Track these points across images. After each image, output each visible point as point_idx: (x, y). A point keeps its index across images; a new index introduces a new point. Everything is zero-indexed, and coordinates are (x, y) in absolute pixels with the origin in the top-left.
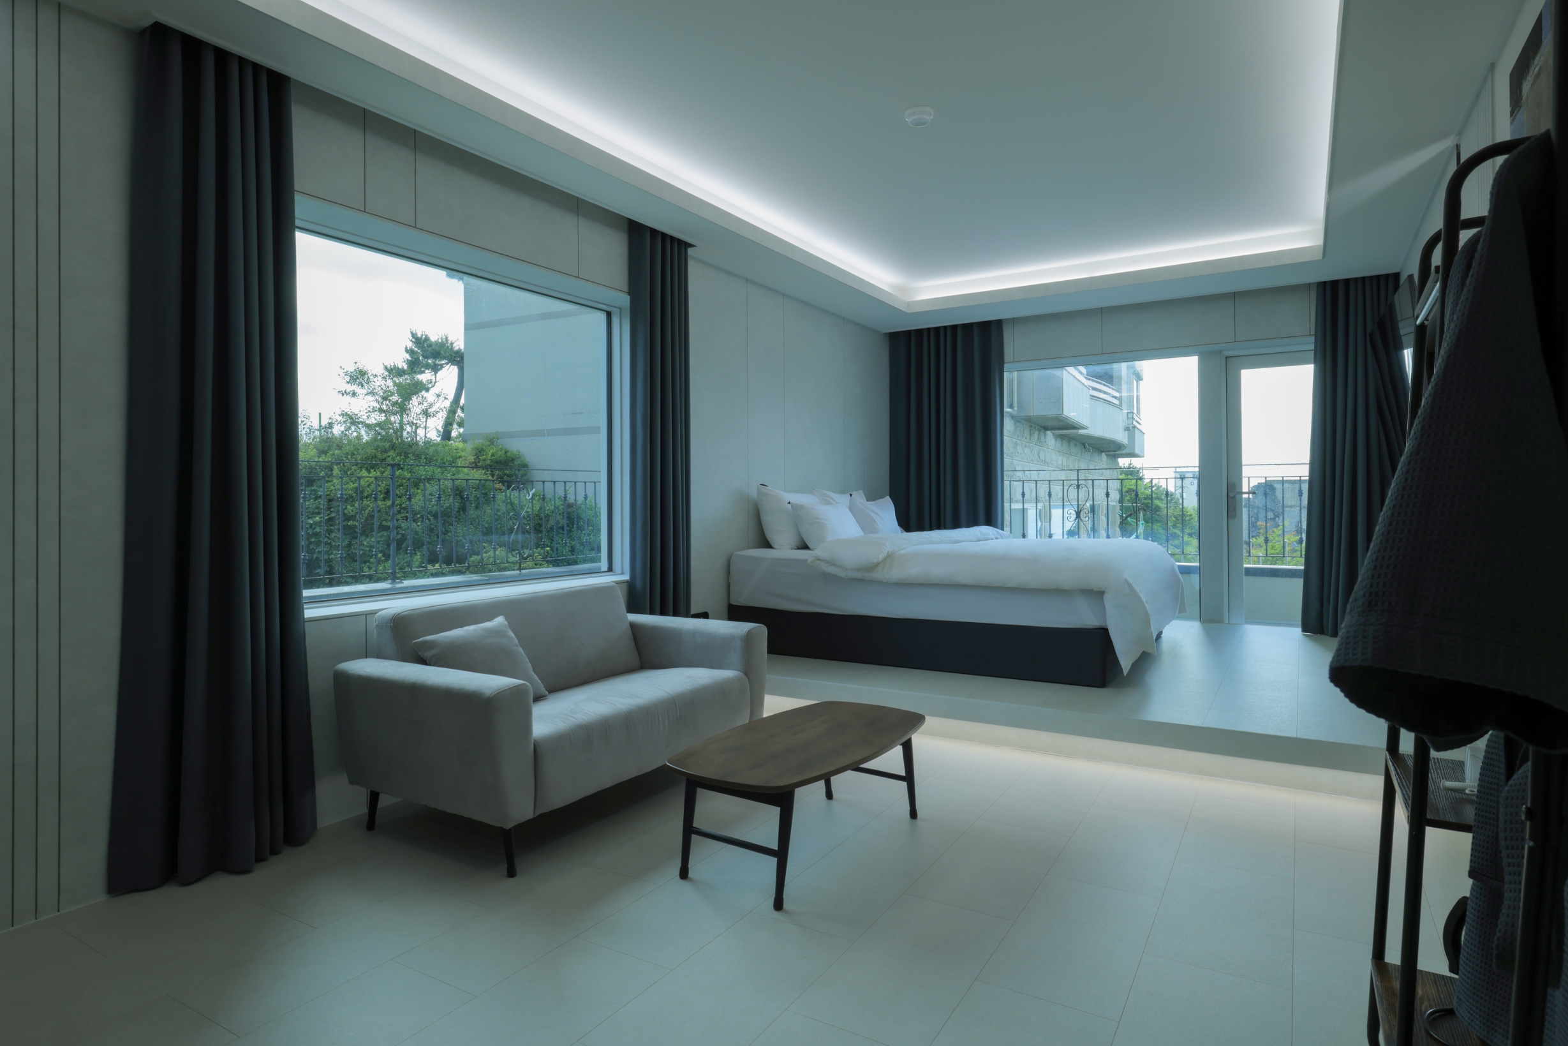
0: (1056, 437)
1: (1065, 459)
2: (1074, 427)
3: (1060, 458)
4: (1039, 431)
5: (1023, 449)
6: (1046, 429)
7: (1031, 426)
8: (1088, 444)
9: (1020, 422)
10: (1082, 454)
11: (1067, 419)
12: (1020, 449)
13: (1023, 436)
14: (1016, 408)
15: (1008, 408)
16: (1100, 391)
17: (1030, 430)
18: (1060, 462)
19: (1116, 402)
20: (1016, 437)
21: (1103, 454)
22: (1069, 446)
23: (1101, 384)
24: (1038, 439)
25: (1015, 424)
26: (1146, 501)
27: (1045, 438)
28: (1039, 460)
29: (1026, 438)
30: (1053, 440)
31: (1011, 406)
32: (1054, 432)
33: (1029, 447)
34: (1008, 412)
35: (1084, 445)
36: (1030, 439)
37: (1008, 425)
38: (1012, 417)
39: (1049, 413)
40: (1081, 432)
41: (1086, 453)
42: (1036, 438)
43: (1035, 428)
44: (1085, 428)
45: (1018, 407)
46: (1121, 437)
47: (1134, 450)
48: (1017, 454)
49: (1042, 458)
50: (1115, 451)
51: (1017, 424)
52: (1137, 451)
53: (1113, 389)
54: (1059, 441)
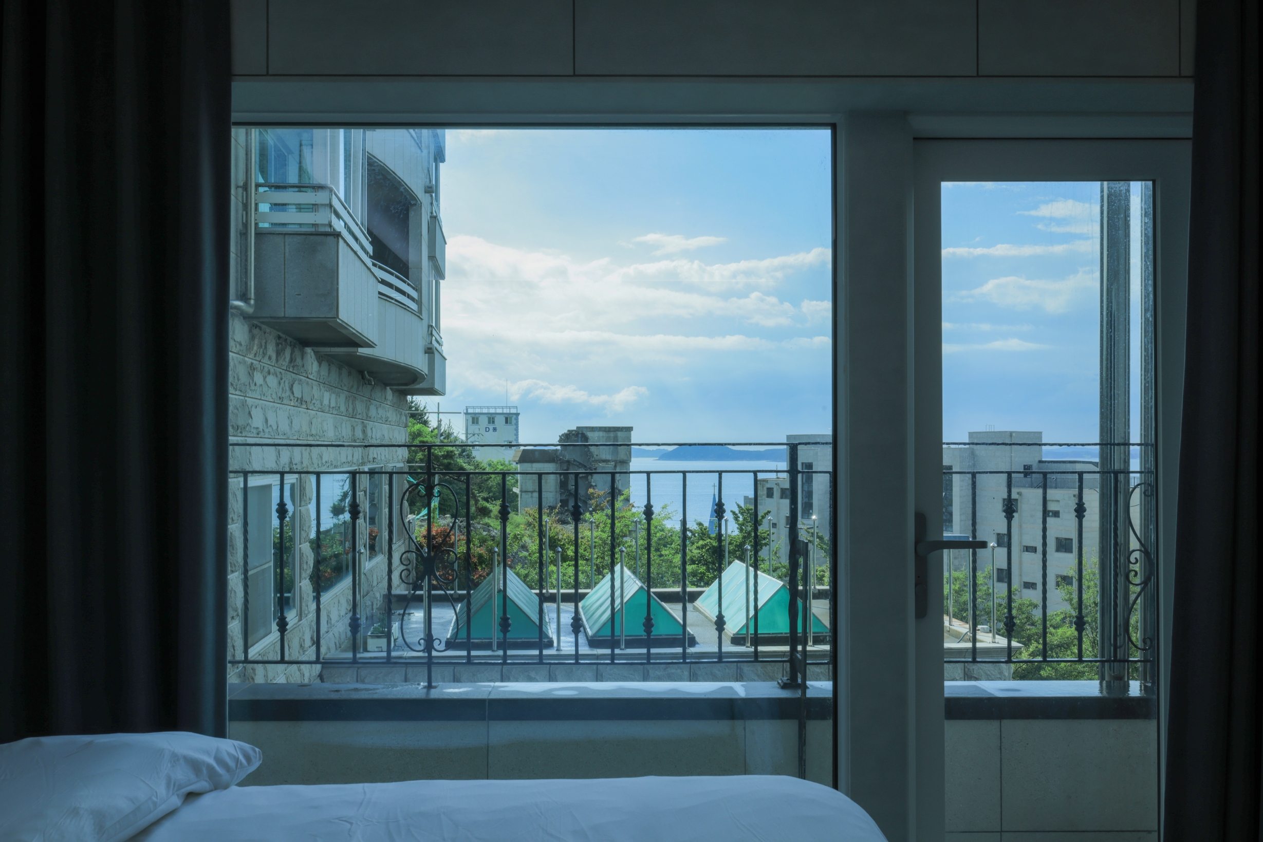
0: (320, 358)
1: (334, 396)
2: (354, 341)
3: (327, 395)
4: (293, 346)
5: (265, 378)
6: (304, 343)
7: (279, 337)
8: (368, 372)
9: (260, 328)
10: (358, 388)
11: (344, 326)
12: (258, 378)
13: (264, 354)
14: (252, 302)
15: (237, 299)
16: (390, 286)
17: (277, 345)
18: (326, 402)
19: (414, 306)
20: (252, 356)
21: (388, 388)
22: (340, 374)
23: (392, 274)
24: (291, 361)
25: (250, 331)
26: (446, 461)
27: (302, 359)
28: (292, 398)
29: (270, 358)
30: (316, 364)
31: (244, 297)
32: (317, 349)
33: (275, 374)
34: (237, 308)
35: (361, 373)
36: (277, 361)
37: (238, 332)
38: (246, 317)
39: (314, 315)
40: (362, 351)
41: (365, 386)
42: (288, 359)
43: (286, 340)
44: (370, 346)
45: (256, 300)
46: (419, 363)
47: (433, 383)
48: (253, 387)
49: (298, 394)
50: (406, 384)
51: (256, 331)
52: (437, 386)
53: (409, 285)
54: (325, 365)
